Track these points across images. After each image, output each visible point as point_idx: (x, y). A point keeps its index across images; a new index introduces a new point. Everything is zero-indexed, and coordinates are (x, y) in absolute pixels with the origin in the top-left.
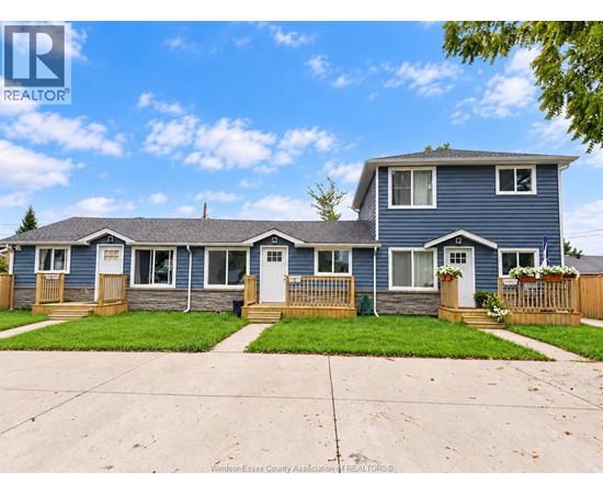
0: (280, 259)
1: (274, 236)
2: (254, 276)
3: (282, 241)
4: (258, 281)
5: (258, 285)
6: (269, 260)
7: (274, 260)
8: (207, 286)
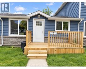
0: (41, 25)
1: (39, 14)
2: (30, 31)
3: (42, 17)
4: (32, 33)
5: (32, 35)
6: (36, 25)
7: (39, 25)
8: (10, 35)
